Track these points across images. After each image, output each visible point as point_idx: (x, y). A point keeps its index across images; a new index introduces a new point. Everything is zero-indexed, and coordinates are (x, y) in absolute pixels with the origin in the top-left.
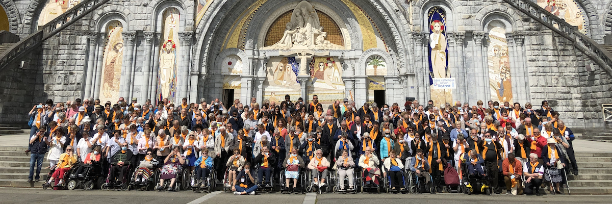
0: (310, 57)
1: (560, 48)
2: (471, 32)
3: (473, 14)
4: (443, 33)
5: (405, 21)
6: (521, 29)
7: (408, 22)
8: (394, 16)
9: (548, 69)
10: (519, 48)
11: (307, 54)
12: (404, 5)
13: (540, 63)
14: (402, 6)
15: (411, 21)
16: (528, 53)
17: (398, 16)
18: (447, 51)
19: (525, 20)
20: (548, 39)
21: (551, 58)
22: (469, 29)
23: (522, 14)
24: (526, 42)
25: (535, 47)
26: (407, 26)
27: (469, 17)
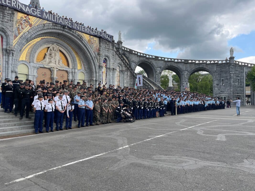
0: (57, 69)
1: (131, 76)
2: (113, 68)
3: (115, 63)
4: (106, 67)
5: (97, 62)
6: (124, 69)
7: (98, 62)
8: (94, 59)
9: (128, 82)
10: (123, 75)
11: (57, 68)
12: (97, 55)
13: (127, 80)
14: (96, 56)
15: (99, 62)
16: (125, 77)
17: (95, 59)
18: (106, 73)
19: (125, 67)
20: (129, 73)
21: (129, 79)
22: (114, 67)
23: (125, 65)
24: (125, 74)
25: (126, 75)
26: (97, 63)
27: (114, 63)
